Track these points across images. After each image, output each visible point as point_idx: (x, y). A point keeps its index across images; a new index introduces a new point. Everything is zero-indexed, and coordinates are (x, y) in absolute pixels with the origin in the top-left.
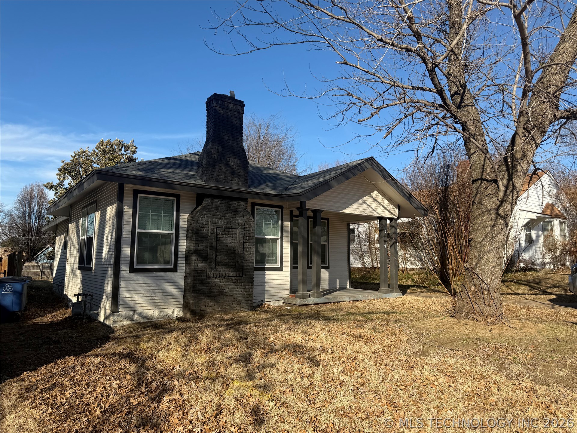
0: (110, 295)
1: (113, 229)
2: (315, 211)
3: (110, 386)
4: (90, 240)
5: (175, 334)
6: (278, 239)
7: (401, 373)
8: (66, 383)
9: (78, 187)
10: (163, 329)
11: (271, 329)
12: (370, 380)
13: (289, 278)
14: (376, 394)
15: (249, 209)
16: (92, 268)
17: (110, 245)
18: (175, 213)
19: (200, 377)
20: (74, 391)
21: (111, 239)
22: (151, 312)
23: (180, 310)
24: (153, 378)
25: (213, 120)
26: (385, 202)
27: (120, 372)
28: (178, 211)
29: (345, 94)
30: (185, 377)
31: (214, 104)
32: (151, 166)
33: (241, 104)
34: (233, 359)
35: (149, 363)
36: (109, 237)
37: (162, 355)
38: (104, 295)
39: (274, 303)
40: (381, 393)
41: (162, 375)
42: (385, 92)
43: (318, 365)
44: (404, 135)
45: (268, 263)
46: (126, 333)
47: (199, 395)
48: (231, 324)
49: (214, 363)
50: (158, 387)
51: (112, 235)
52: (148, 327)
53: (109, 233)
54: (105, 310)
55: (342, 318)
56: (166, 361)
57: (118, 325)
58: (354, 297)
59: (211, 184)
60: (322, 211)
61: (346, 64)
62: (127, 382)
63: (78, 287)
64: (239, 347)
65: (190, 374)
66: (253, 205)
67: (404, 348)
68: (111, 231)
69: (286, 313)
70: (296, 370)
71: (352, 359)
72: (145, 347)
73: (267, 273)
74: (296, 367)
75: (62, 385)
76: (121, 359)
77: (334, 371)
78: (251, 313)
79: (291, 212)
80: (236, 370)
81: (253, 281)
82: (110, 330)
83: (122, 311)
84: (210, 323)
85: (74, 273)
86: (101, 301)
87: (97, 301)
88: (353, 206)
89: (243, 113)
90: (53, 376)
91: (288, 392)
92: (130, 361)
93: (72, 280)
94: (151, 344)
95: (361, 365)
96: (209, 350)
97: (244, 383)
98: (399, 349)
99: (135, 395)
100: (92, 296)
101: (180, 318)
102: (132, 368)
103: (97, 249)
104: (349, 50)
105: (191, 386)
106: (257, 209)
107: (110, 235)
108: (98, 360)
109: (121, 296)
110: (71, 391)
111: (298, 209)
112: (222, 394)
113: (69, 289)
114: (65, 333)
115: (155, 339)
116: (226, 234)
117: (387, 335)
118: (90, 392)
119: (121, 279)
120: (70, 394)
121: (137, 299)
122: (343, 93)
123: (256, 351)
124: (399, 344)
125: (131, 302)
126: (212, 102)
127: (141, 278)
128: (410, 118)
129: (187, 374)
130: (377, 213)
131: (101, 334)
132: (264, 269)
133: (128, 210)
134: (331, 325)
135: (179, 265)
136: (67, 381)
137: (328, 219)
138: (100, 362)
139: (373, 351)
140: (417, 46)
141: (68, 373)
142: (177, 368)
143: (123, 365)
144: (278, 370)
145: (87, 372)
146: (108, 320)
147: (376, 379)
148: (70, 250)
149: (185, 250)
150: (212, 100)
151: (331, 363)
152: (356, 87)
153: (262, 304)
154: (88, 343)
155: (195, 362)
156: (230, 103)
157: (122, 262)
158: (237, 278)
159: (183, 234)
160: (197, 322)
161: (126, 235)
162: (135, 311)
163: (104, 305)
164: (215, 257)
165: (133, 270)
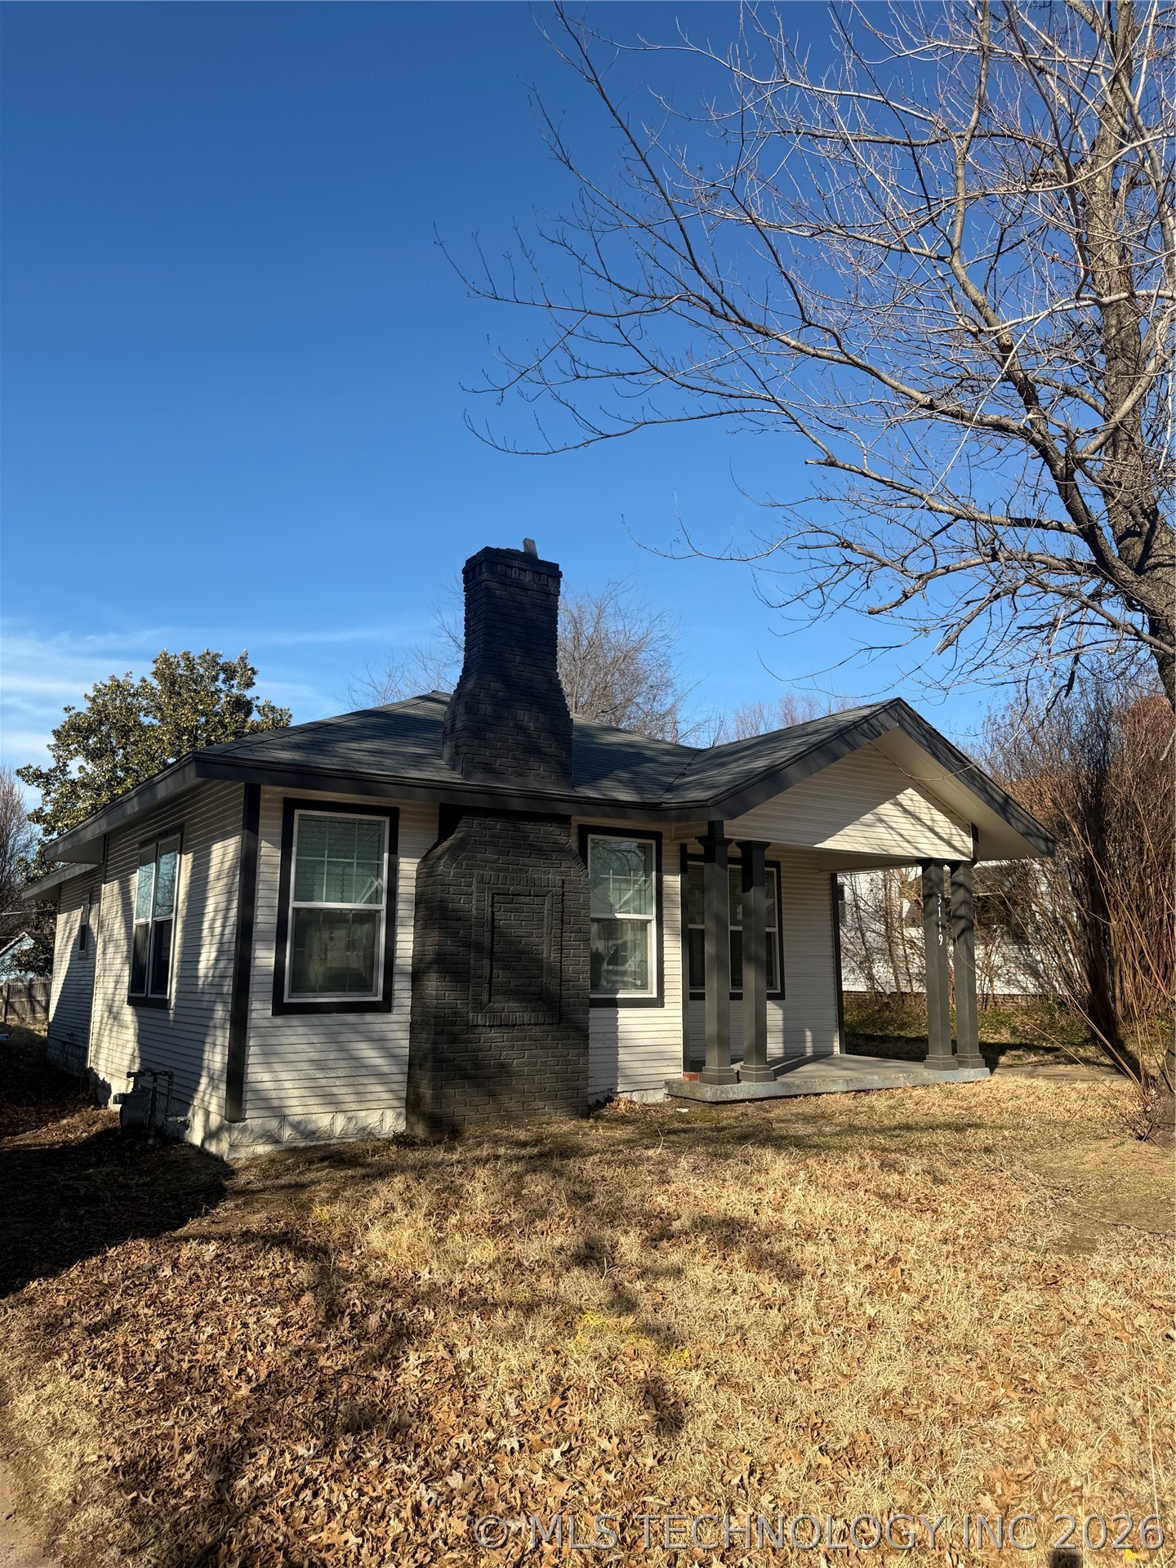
0: (221, 1076)
1: (229, 901)
2: (747, 846)
3: (258, 1320)
4: (162, 929)
5: (398, 1182)
6: (650, 921)
7: (1027, 1297)
8: (146, 1311)
9: (138, 794)
10: (361, 1165)
11: (649, 1171)
12: (948, 1315)
13: (680, 1027)
14: (969, 1356)
15: (573, 842)
16: (167, 1001)
17: (221, 943)
18: (386, 855)
19: (490, 1300)
20: (168, 1332)
21: (224, 926)
22: (326, 1121)
23: (399, 1115)
24: (367, 1302)
25: (482, 616)
26: (936, 818)
27: (276, 1282)
28: (394, 851)
29: (830, 543)
30: (449, 1300)
31: (485, 576)
32: (322, 734)
33: (552, 572)
34: (569, 1253)
35: (346, 1262)
36: (218, 923)
37: (376, 1238)
38: (204, 1073)
39: (642, 1097)
40: (981, 1352)
41: (388, 1295)
42: (936, 534)
43: (799, 1275)
44: (992, 643)
45: (626, 986)
46: (267, 1178)
47: (501, 1351)
48: (541, 1155)
49: (520, 1265)
50: (383, 1326)
51: (225, 918)
52: (322, 1160)
53: (216, 911)
54: (207, 1114)
55: (836, 1140)
56: (392, 1254)
57: (243, 1154)
58: (860, 1080)
59: (477, 780)
60: (768, 844)
61: (832, 464)
62: (299, 1310)
63: (129, 1051)
64: (579, 1221)
65: (462, 1293)
66: (584, 831)
67: (1021, 1228)
68: (223, 905)
69: (677, 1125)
70: (745, 1285)
71: (888, 1258)
72: (327, 1217)
73: (623, 1013)
74: (744, 1278)
75: (135, 1316)
76: (270, 1248)
77: (846, 1289)
78: (584, 1124)
79: (683, 847)
80: (583, 1286)
81: (587, 1037)
82: (222, 1169)
83: (254, 1120)
84: (485, 1151)
85: (113, 1014)
86: (196, 1090)
87: (184, 1090)
88: (848, 830)
89: (557, 594)
90: (106, 1291)
91: (735, 1347)
92: (296, 1255)
93: (111, 1031)
94: (339, 1209)
95: (915, 1274)
96: (496, 1229)
97: (612, 1321)
98: (1010, 1230)
99: (328, 1347)
100: (171, 1077)
101: (402, 1135)
102: (303, 1273)
103: (183, 953)
104: (839, 429)
105: (471, 1325)
106: (596, 844)
107: (220, 916)
108: (212, 1248)
109: (251, 1077)
110: (162, 1334)
111: (701, 839)
112: (558, 1348)
113: (103, 1056)
114: (107, 1174)
115: (347, 1194)
116: (517, 910)
117: (971, 1191)
118: (211, 1336)
119: (251, 1033)
120: (162, 1341)
121: (288, 1085)
122: (824, 539)
123: (626, 1232)
124: (1007, 1216)
125: (273, 1094)
126: (480, 570)
127: (300, 1030)
128: (1006, 599)
129: (455, 1293)
130: (917, 848)
131: (204, 1177)
132: (614, 1004)
133: (269, 853)
134: (811, 1162)
135: (397, 994)
136: (148, 1306)
137: (777, 864)
138: (218, 1256)
139: (939, 1236)
140: (1022, 418)
141: (140, 1284)
142: (424, 1274)
143: (278, 1266)
144: (695, 1285)
145: (191, 1283)
146: (214, 1143)
147: (963, 1316)
148: (104, 953)
149: (410, 953)
150: (480, 564)
151: (834, 1268)
152: (858, 522)
153: (612, 1100)
154: (170, 1204)
155: (470, 1261)
156: (525, 571)
157: (253, 988)
158: (547, 1027)
159: (405, 910)
160: (451, 1149)
161: (265, 918)
162: (283, 1118)
163: (203, 1100)
164: (488, 971)
165: (281, 1009)
